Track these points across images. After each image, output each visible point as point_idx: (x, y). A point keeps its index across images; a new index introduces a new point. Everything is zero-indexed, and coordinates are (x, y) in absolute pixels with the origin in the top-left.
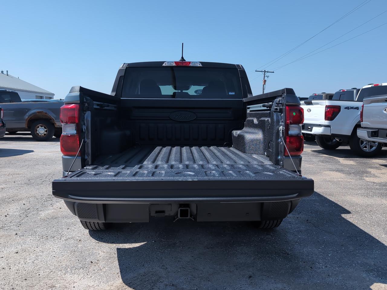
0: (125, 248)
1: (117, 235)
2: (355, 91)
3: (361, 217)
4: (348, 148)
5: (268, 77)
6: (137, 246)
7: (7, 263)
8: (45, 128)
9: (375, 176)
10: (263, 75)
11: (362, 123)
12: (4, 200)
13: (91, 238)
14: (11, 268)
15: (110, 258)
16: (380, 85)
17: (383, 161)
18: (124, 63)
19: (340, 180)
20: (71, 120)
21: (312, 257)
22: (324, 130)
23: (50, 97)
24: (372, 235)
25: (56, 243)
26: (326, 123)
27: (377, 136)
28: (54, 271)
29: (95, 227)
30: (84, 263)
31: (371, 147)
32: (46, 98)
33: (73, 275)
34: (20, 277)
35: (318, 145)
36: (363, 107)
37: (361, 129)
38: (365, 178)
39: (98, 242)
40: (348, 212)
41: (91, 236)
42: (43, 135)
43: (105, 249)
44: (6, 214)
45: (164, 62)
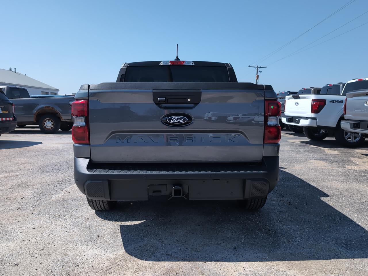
0: (127, 225)
1: (120, 214)
2: (341, 86)
3: (338, 200)
4: (333, 139)
5: (261, 72)
6: (137, 223)
7: (27, 236)
8: (52, 122)
9: (356, 164)
10: (256, 71)
11: (345, 115)
12: (19, 185)
13: (97, 217)
14: (31, 240)
15: (114, 233)
16: (364, 79)
17: (365, 151)
18: (125, 63)
19: (323, 168)
20: (81, 114)
21: (291, 233)
22: (311, 122)
23: (55, 93)
24: (346, 215)
25: (67, 220)
26: (313, 115)
27: (359, 128)
28: (67, 243)
29: (101, 208)
30: (92, 237)
31: (355, 138)
32: (52, 93)
33: (83, 246)
34: (39, 247)
35: (305, 137)
36: (346, 100)
37: (344, 121)
38: (346, 166)
39: (104, 220)
40: (327, 196)
41: (97, 215)
42: (50, 128)
43: (110, 226)
44: (22, 197)
45: (160, 62)
